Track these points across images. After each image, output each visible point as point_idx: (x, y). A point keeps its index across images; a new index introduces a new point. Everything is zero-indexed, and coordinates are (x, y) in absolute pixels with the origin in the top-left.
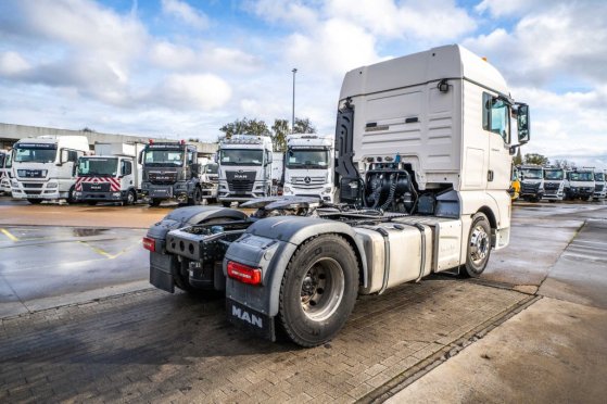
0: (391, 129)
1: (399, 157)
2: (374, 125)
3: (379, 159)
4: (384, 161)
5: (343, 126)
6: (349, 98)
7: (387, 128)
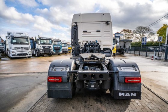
0: (92, 33)
1: (96, 41)
2: (86, 31)
3: (90, 42)
4: (92, 42)
5: (74, 31)
6: (76, 23)
7: (90, 33)
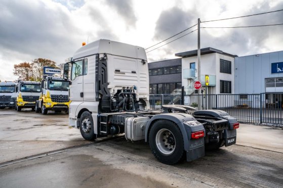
0: (126, 74)
2: (119, 71)
3: (128, 88)
5: (102, 68)
6: (104, 54)
7: (124, 73)
